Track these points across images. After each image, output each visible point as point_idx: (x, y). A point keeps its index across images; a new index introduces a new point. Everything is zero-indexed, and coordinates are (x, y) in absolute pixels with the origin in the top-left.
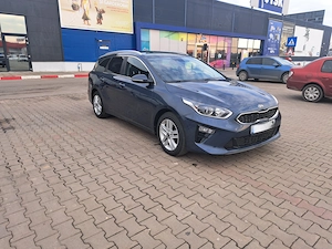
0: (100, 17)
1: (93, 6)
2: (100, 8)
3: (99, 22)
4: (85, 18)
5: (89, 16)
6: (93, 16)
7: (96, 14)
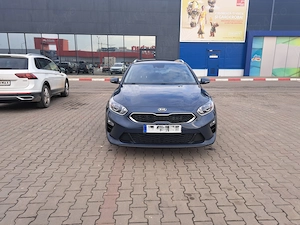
0: (214, 30)
1: (209, 22)
2: (214, 23)
3: (212, 34)
4: (200, 33)
5: (203, 31)
6: (207, 30)
7: (211, 27)
